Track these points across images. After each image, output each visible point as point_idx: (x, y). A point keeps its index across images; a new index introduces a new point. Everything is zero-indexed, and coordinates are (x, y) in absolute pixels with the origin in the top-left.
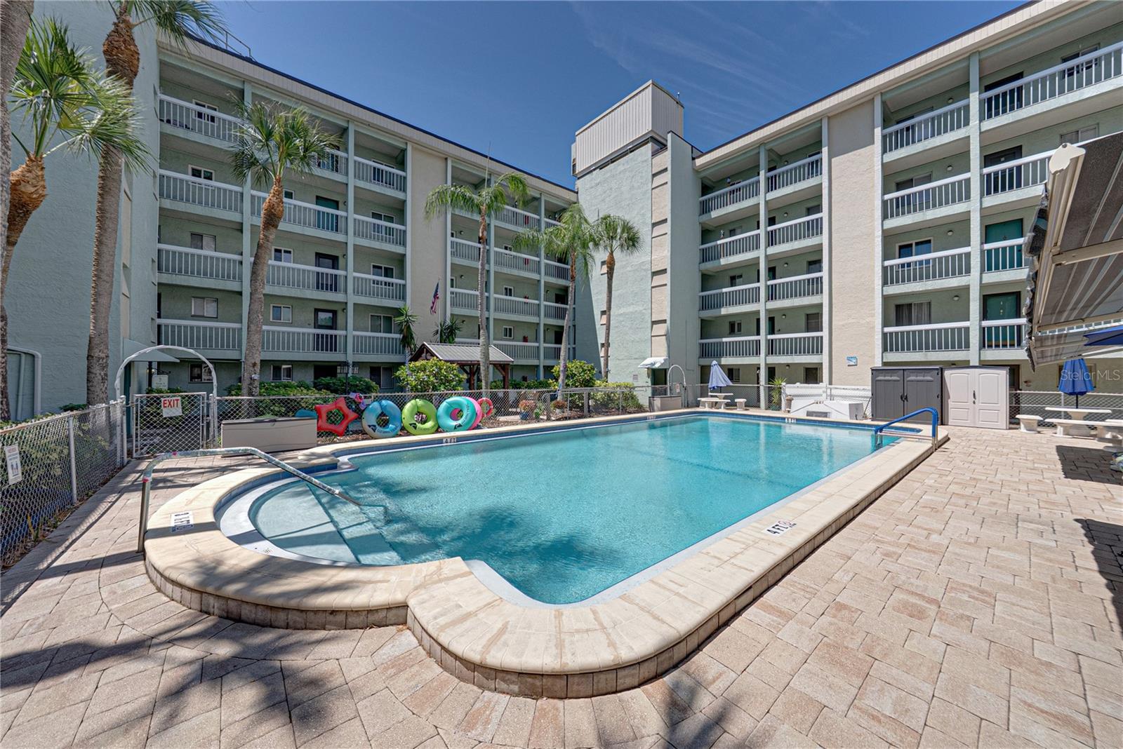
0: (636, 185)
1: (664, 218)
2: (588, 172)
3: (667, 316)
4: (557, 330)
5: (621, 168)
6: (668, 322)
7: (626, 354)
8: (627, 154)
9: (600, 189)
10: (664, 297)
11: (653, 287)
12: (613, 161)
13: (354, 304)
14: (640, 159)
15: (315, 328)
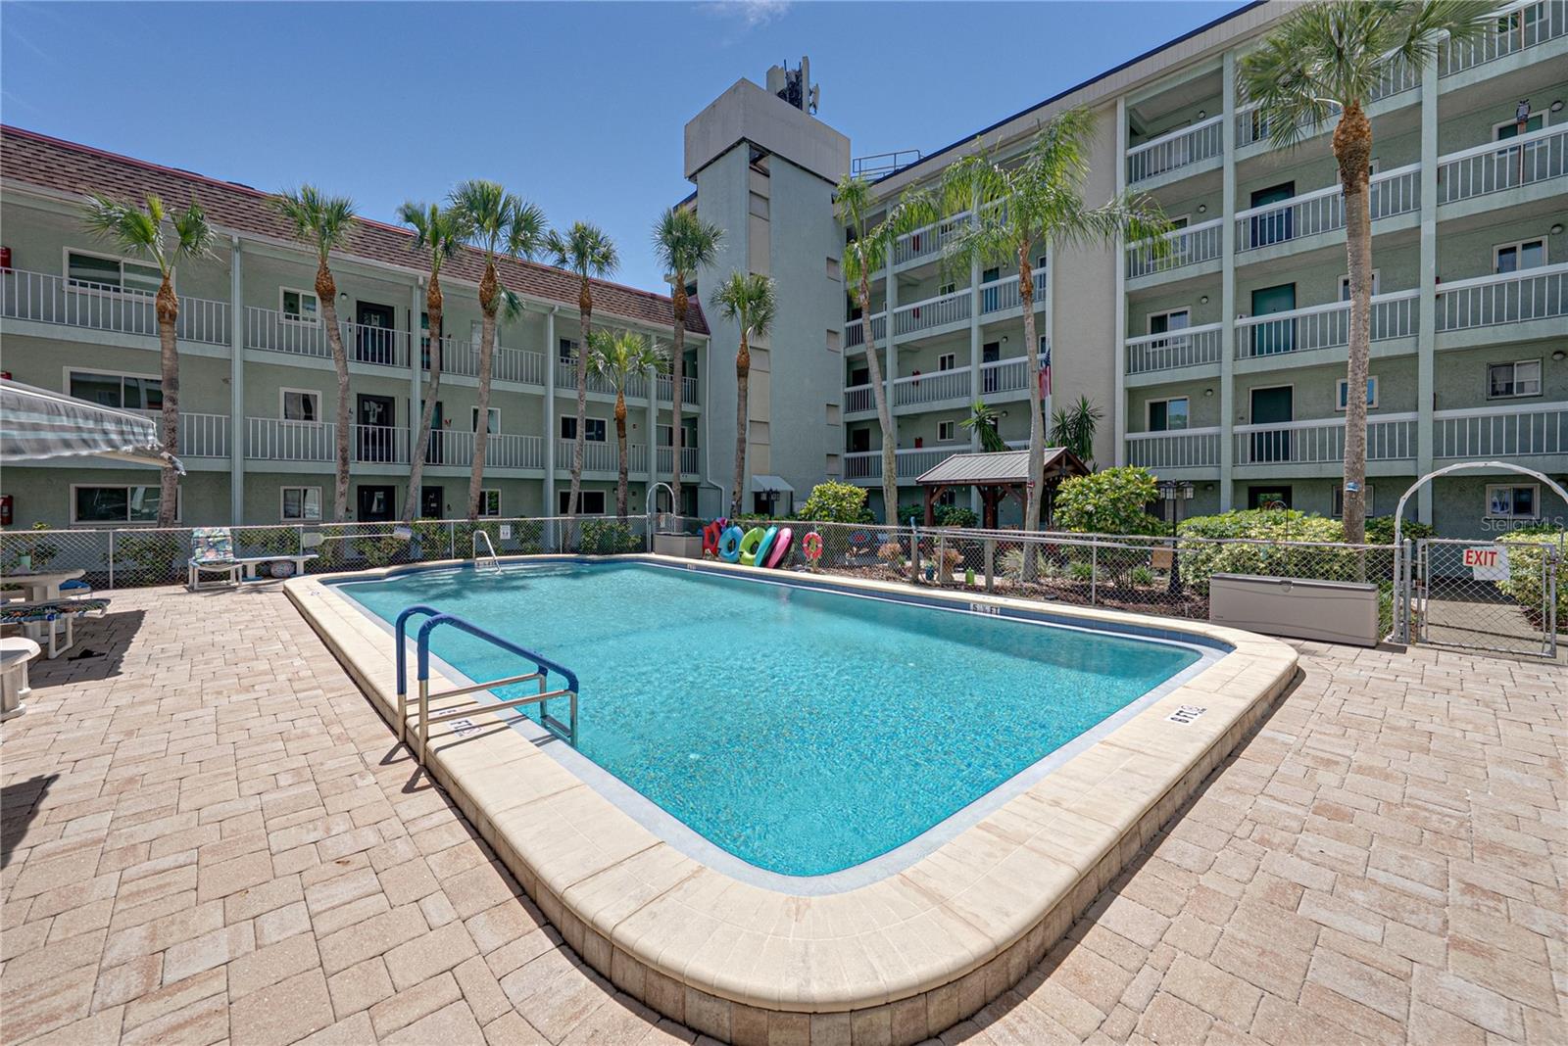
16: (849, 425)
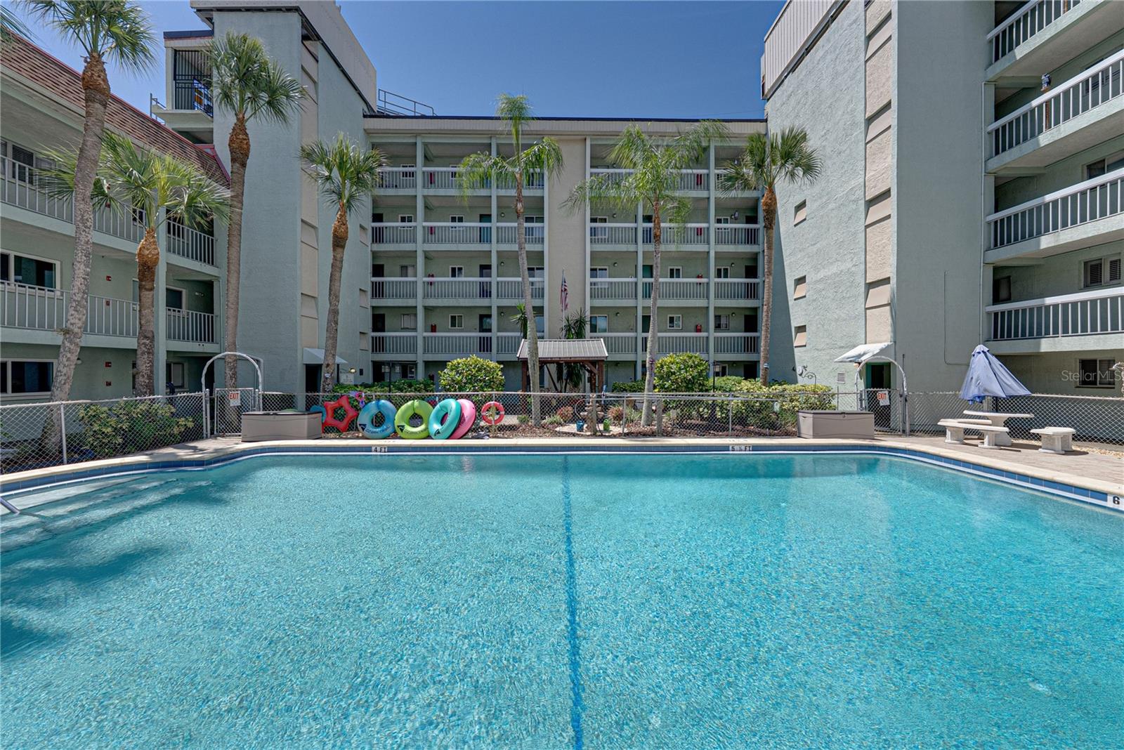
0: (840, 69)
1: (885, 102)
2: (780, 83)
3: (890, 271)
4: (748, 313)
5: (821, 53)
6: (893, 281)
7: (828, 341)
8: (829, 26)
9: (793, 101)
10: (887, 237)
11: (867, 227)
12: (808, 51)
13: (498, 307)
14: (846, 23)
15: (480, 331)
16: (374, 308)
